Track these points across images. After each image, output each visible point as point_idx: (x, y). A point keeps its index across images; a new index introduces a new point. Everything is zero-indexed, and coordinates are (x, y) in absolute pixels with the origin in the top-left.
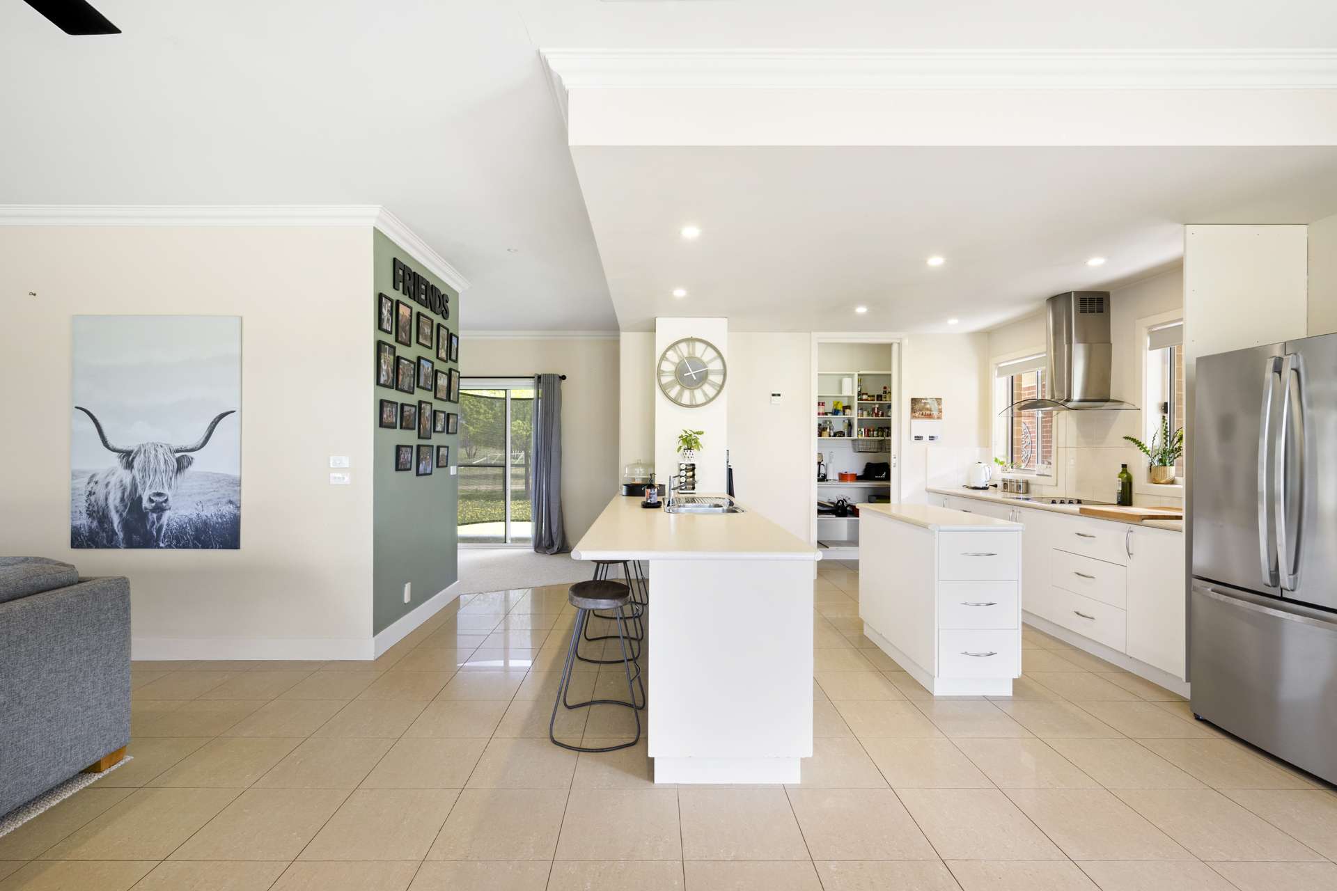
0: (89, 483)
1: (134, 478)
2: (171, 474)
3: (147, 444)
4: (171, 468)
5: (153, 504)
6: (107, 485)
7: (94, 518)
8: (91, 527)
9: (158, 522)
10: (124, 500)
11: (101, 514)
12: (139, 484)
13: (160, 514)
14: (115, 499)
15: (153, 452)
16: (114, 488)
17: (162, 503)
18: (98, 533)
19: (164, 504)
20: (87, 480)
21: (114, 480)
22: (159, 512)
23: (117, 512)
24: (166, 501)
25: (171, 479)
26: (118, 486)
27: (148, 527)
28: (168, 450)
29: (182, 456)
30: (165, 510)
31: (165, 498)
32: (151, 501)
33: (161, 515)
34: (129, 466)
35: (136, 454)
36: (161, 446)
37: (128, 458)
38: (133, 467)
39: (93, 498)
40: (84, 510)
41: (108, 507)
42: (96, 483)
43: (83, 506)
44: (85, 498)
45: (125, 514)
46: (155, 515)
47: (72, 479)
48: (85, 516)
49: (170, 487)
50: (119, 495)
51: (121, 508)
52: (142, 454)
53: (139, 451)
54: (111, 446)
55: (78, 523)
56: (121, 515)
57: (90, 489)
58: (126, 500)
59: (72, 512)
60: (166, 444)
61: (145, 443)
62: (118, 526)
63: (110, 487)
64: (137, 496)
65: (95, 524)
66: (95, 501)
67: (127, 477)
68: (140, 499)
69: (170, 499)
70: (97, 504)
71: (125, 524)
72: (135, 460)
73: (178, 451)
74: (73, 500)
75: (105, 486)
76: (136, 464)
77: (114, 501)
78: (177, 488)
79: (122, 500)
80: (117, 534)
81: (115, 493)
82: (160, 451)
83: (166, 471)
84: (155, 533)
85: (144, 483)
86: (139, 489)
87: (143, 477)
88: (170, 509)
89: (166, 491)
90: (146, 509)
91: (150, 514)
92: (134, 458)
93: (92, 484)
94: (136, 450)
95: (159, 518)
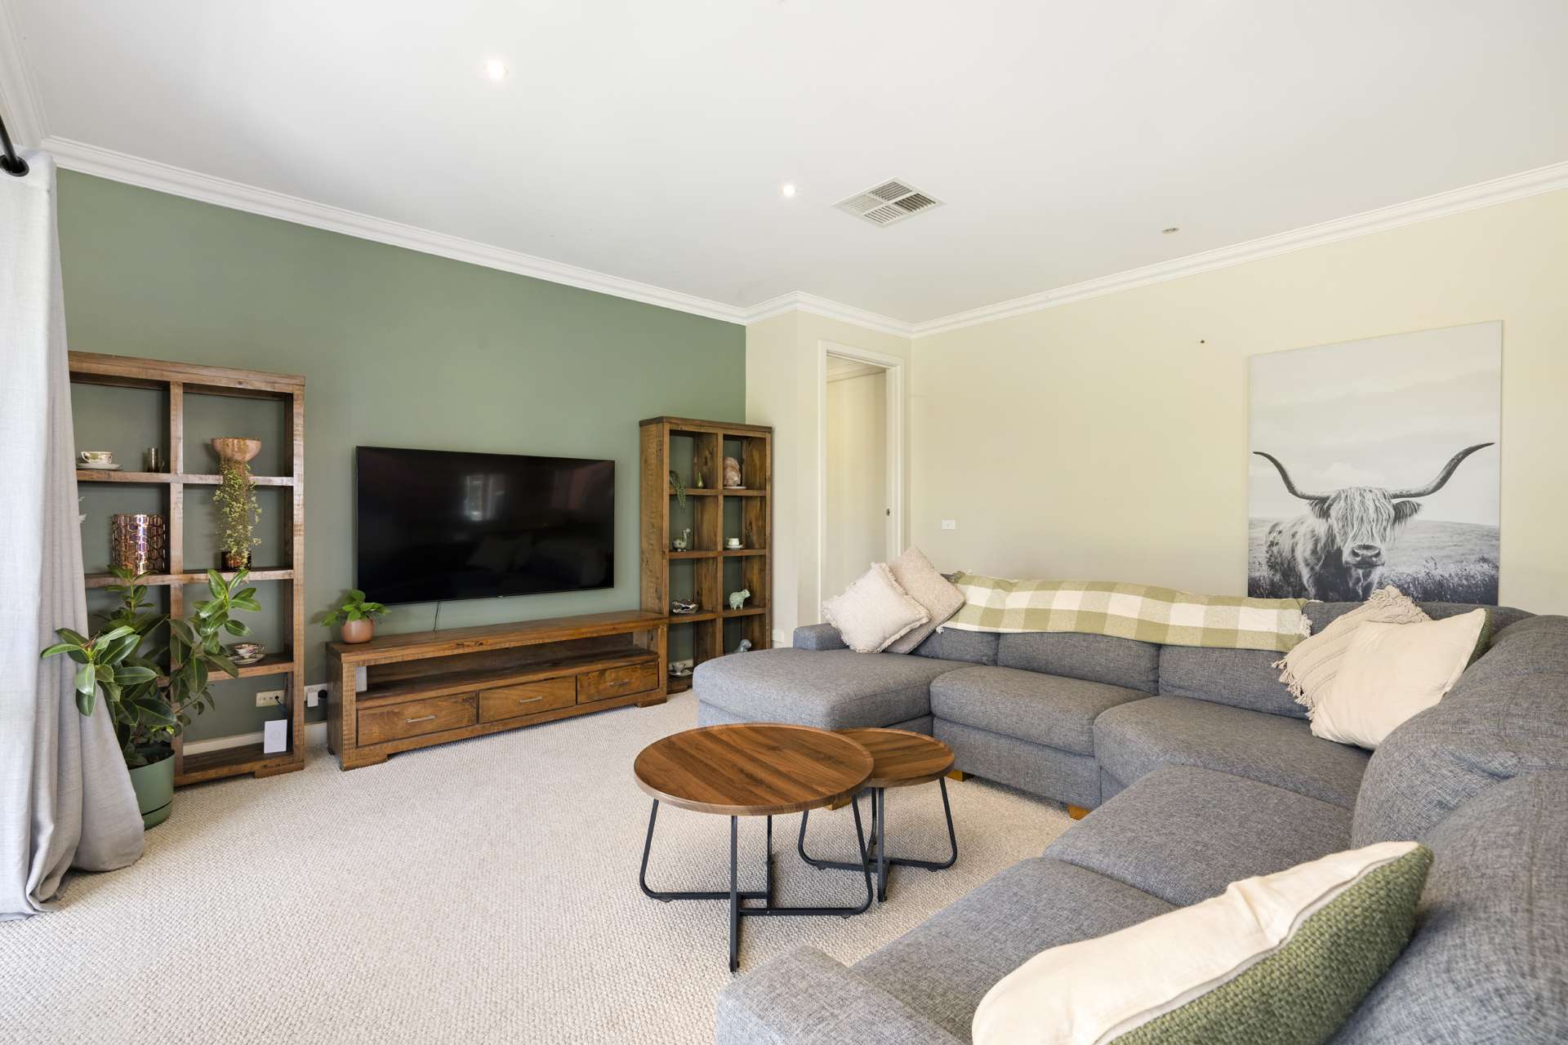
0: (1270, 533)
1: (1330, 528)
2: (1385, 523)
3: (1350, 489)
4: (1385, 516)
5: (1358, 559)
6: (1294, 536)
7: (1276, 571)
8: (1273, 580)
9: (1365, 579)
10: (1317, 553)
11: (1285, 566)
12: (1337, 535)
13: (1368, 570)
14: (1304, 551)
15: (1358, 498)
16: (1302, 539)
17: (1371, 557)
18: (1282, 587)
19: (1374, 559)
20: (1268, 529)
21: (1302, 530)
22: (1366, 568)
23: (1307, 565)
24: (1378, 555)
25: (1385, 529)
26: (1309, 536)
27: (1351, 585)
28: (1380, 496)
29: (1403, 502)
30: (1376, 566)
31: (1377, 552)
32: (1355, 554)
33: (1370, 572)
34: (1325, 514)
35: (1334, 500)
36: (1370, 491)
37: (1322, 505)
38: (1329, 516)
39: (1275, 549)
40: (1264, 561)
41: (1295, 560)
42: (1280, 532)
43: (1262, 556)
44: (1265, 548)
45: (1317, 568)
46: (1360, 572)
47: (1250, 528)
48: (1265, 567)
49: (1383, 539)
50: (1310, 546)
51: (1312, 561)
52: (1342, 501)
53: (1338, 497)
54: (1299, 493)
55: (1257, 574)
56: (1312, 569)
57: (1271, 539)
58: (1320, 553)
59: (1249, 563)
60: (1376, 489)
61: (1345, 488)
62: (1308, 582)
63: (1297, 537)
64: (1335, 548)
65: (1278, 577)
66: (1278, 552)
67: (1321, 526)
68: (1339, 552)
69: (1383, 553)
70: (1281, 555)
71: (1318, 580)
72: (1332, 508)
73: (1396, 496)
74: (1250, 550)
75: (1291, 537)
76: (1333, 512)
77: (1303, 552)
78: (1394, 540)
79: (1314, 552)
80: (1306, 590)
81: (1304, 544)
82: (1369, 496)
83: (1377, 520)
84: (1361, 593)
85: (1345, 533)
86: (1338, 539)
87: (1343, 526)
88: (1383, 565)
89: (1377, 543)
90: (1347, 563)
91: (1353, 569)
92: (1330, 505)
93: (1274, 534)
94: (1333, 497)
95: (1367, 575)
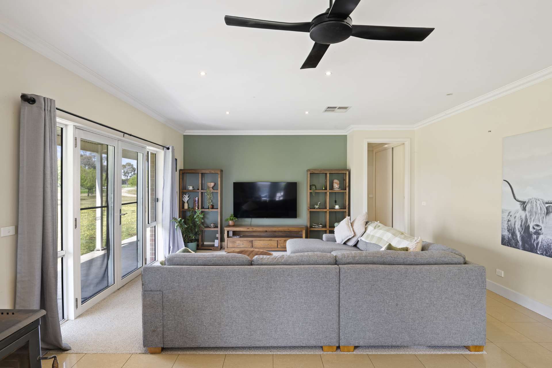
0: (508, 216)
1: (526, 216)
2: (543, 215)
3: (532, 198)
4: (543, 212)
5: (535, 230)
6: (515, 218)
7: (510, 232)
8: (509, 236)
9: (537, 240)
10: (522, 226)
11: (512, 231)
12: (528, 219)
13: (538, 236)
14: (518, 225)
15: (535, 203)
16: (518, 219)
17: (539, 230)
18: (511, 240)
19: (540, 231)
20: (507, 214)
21: (518, 215)
22: (537, 235)
23: (519, 231)
24: (541, 229)
25: (543, 218)
26: (519, 218)
27: (532, 242)
28: (542, 203)
29: (549, 206)
30: (541, 234)
31: (541, 228)
32: (534, 228)
33: (538, 237)
34: (524, 209)
35: (527, 203)
36: (539, 200)
37: (524, 204)
38: (526, 210)
39: (509, 223)
40: (506, 228)
41: (515, 228)
42: (511, 216)
43: (506, 226)
44: (506, 222)
45: (522, 233)
46: (535, 236)
47: (502, 213)
48: (506, 231)
49: (543, 222)
50: (520, 223)
51: (521, 230)
52: (530, 204)
53: (528, 202)
54: (517, 199)
55: (504, 233)
56: (520, 233)
57: (508, 219)
58: (523, 226)
59: (502, 228)
60: (541, 199)
61: (531, 198)
62: (519, 238)
63: (516, 219)
64: (528, 225)
65: (510, 236)
66: (510, 224)
67: (523, 214)
68: (529, 226)
69: (543, 229)
70: (511, 226)
71: (522, 238)
72: (527, 206)
73: (547, 203)
74: (502, 223)
75: (514, 218)
76: (527, 208)
77: (518, 226)
78: (546, 223)
79: (521, 226)
80: (519, 242)
81: (518, 222)
82: (538, 202)
83: (541, 213)
84: (535, 246)
85: (531, 218)
86: (529, 221)
87: (530, 215)
88: (543, 234)
89: (540, 224)
90: (531, 232)
91: (533, 235)
92: (526, 205)
93: (509, 216)
94: (527, 202)
95: (537, 238)
